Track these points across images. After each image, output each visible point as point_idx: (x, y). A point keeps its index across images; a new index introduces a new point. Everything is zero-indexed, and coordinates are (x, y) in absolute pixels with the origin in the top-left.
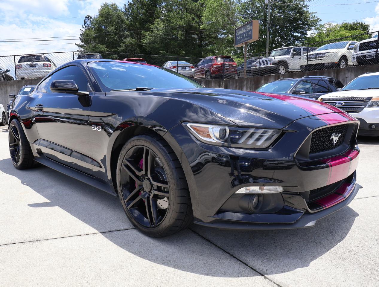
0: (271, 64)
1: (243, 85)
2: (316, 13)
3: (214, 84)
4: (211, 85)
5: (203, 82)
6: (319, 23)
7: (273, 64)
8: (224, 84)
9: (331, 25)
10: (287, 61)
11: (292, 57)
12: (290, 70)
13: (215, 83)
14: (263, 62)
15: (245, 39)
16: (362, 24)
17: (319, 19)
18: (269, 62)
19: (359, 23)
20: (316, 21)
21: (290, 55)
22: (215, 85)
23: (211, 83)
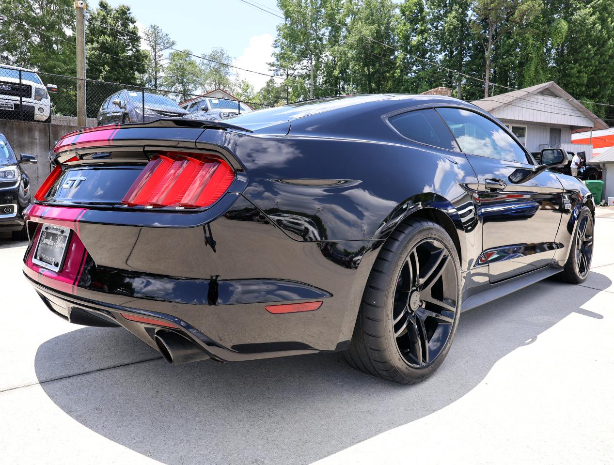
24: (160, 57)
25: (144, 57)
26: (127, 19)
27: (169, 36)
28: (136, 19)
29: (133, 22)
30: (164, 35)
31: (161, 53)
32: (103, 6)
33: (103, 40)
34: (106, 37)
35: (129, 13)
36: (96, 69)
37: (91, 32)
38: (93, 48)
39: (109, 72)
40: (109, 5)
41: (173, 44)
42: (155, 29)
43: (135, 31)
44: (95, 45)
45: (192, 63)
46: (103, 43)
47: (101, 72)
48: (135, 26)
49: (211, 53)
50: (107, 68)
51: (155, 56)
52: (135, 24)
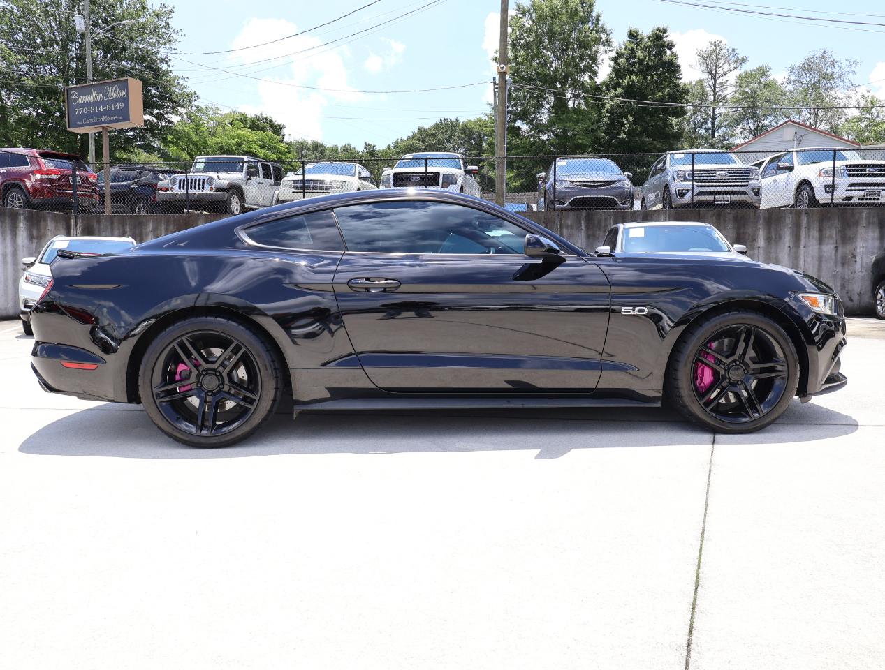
0: (211, 189)
1: (144, 230)
2: (187, 80)
3: (53, 225)
4: (46, 226)
5: (22, 217)
6: (196, 103)
7: (218, 190)
8: (79, 225)
9: (219, 112)
10: (243, 186)
11: (248, 179)
12: (246, 206)
13: (56, 222)
14: (197, 183)
15: (104, 118)
16: (271, 121)
17: (195, 93)
18: (205, 184)
19: (266, 119)
20: (189, 95)
21: (244, 172)
22: (56, 227)
23: (45, 220)
24: (722, 84)
25: (683, 93)
26: (663, 46)
27: (736, 51)
28: (674, 43)
29: (670, 49)
30: (730, 50)
31: (725, 78)
32: (633, 35)
33: (628, 82)
34: (634, 78)
35: (666, 36)
36: (618, 122)
37: (616, 75)
38: (617, 96)
39: (634, 123)
40: (640, 33)
41: (743, 60)
42: (715, 46)
43: (671, 60)
44: (620, 90)
45: (770, 85)
46: (628, 86)
47: (623, 125)
48: (673, 53)
49: (803, 61)
50: (631, 118)
51: (714, 85)
52: (674, 50)
